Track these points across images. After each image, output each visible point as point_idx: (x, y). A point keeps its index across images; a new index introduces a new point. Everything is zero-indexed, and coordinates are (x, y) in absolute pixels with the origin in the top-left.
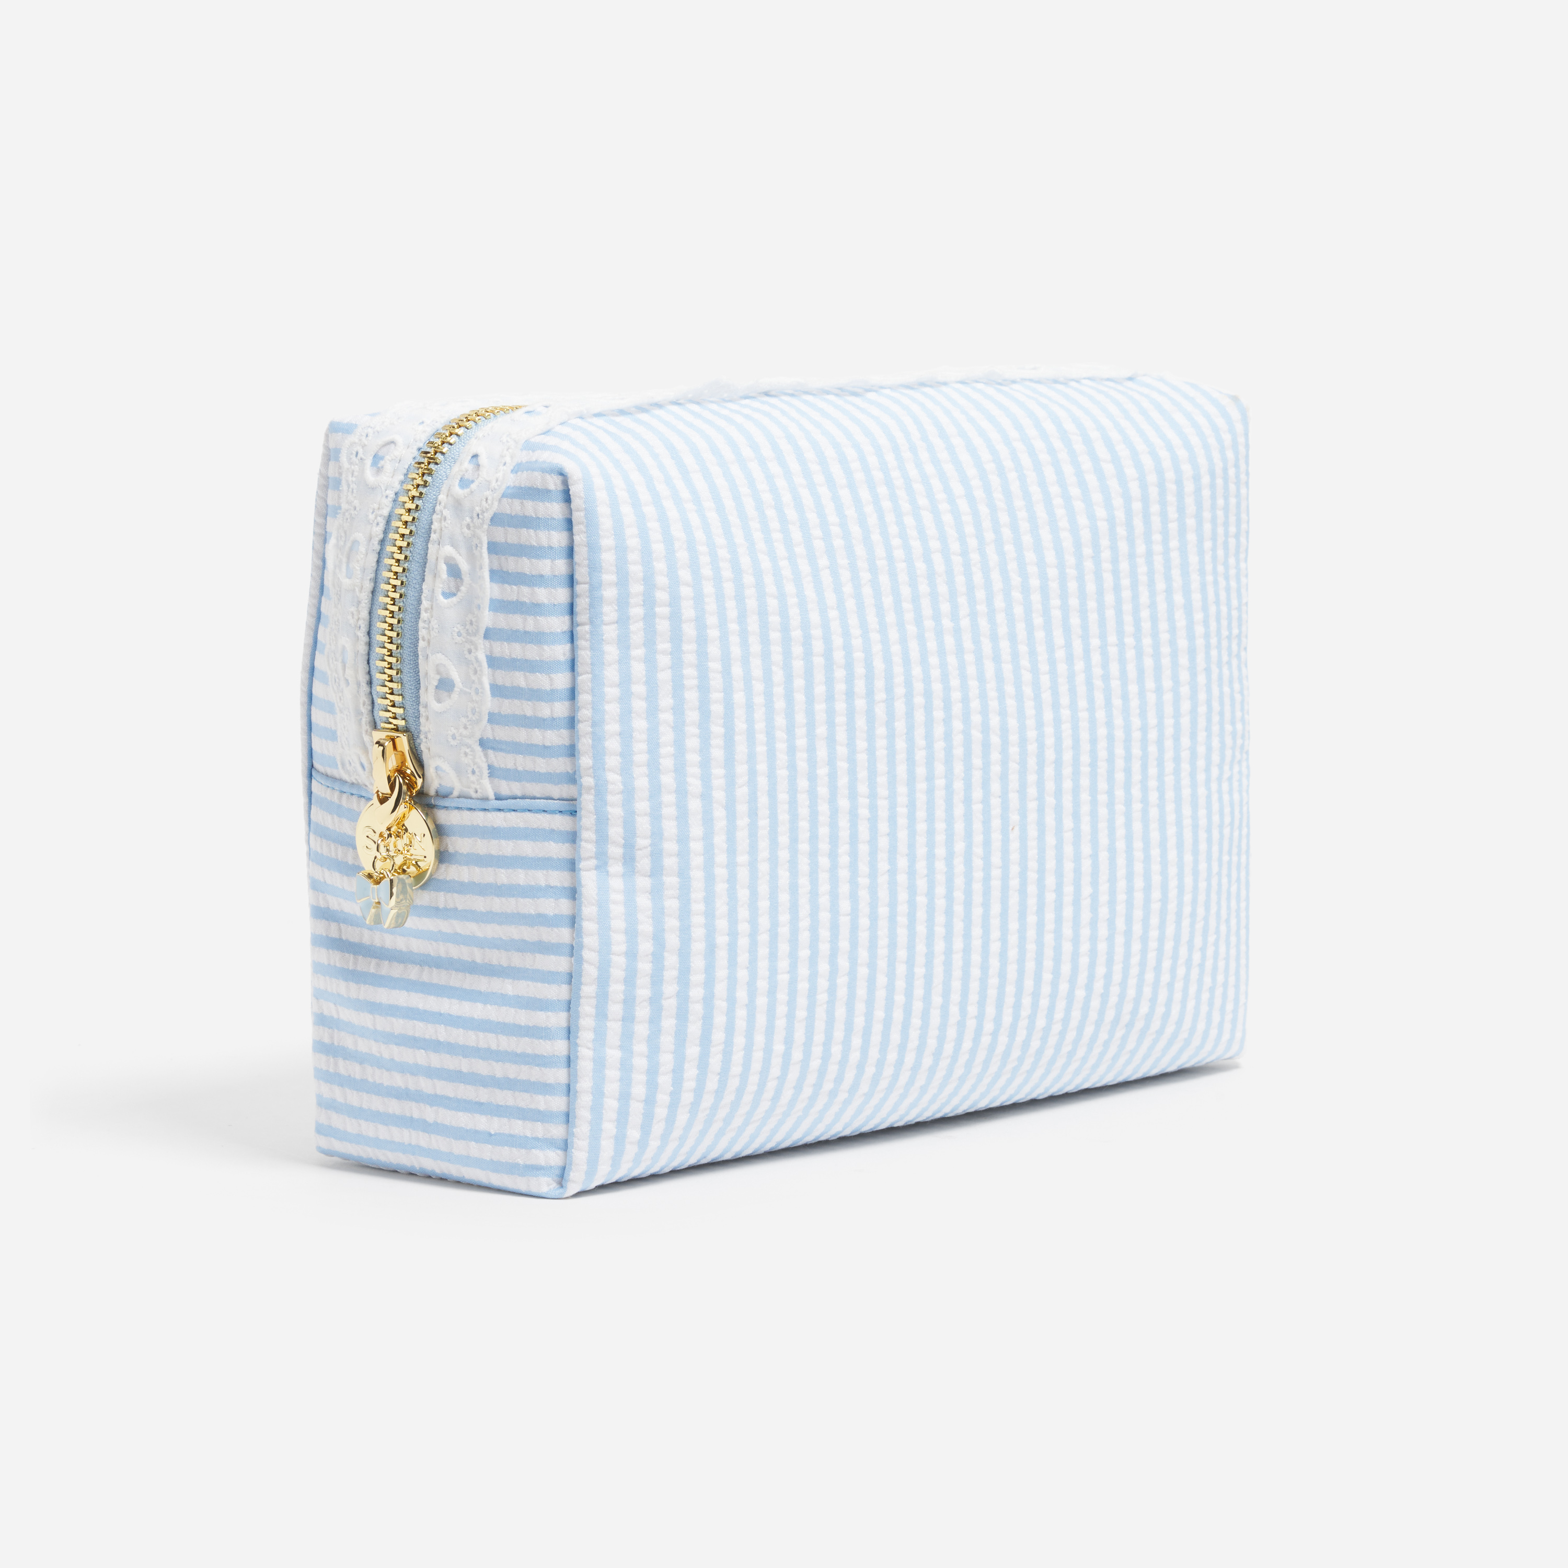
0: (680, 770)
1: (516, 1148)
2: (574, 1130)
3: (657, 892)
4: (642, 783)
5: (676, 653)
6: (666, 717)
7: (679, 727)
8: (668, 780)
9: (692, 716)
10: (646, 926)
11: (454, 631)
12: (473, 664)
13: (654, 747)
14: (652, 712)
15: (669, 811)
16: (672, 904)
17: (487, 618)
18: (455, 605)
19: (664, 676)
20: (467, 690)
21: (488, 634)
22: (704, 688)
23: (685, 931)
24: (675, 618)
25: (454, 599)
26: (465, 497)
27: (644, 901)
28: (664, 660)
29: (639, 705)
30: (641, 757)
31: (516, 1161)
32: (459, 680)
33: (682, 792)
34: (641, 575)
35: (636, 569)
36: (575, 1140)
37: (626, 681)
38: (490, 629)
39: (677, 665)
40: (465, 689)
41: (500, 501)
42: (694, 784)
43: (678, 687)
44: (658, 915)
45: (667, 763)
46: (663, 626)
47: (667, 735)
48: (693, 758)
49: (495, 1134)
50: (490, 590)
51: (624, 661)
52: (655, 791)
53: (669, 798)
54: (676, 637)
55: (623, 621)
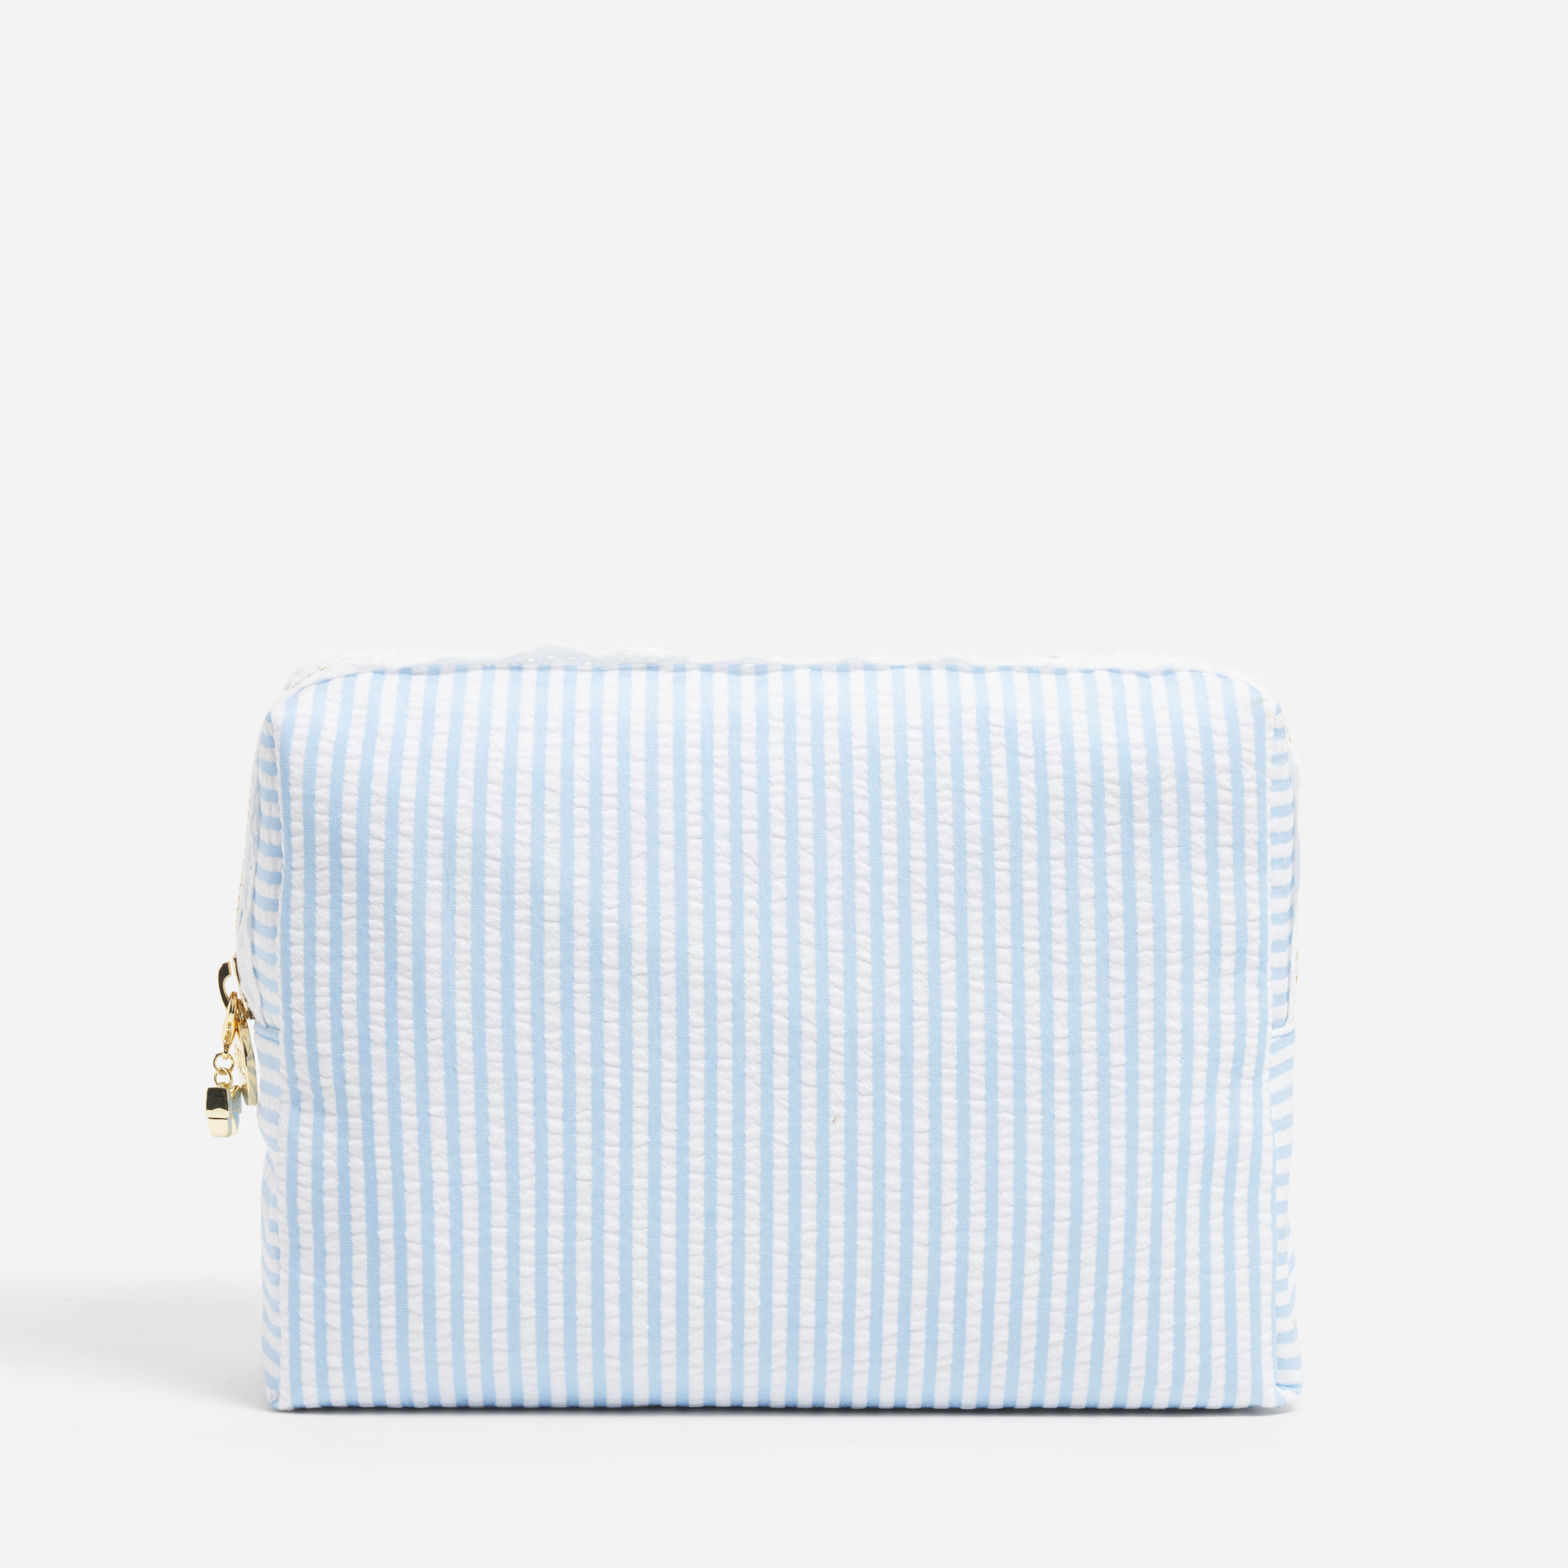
0: (363, 1016)
3: (343, 1130)
4: (324, 1024)
5: (363, 902)
6: (351, 964)
7: (363, 974)
8: (350, 1025)
9: (378, 966)
10: (330, 1163)
13: (336, 991)
14: (336, 957)
15: (352, 1055)
16: (356, 1144)
19: (349, 925)
22: (391, 939)
23: (370, 1171)
24: (363, 869)
27: (330, 1138)
28: (349, 910)
29: (323, 950)
30: (323, 1001)
33: (365, 1038)
34: (327, 825)
35: (322, 820)
37: (310, 925)
39: (363, 915)
42: (378, 1032)
43: (363, 937)
44: (343, 1153)
45: (349, 1009)
46: (350, 877)
47: (350, 982)
48: (377, 1006)
51: (310, 905)
52: (338, 1034)
53: (351, 1043)
54: (363, 888)
55: (310, 867)
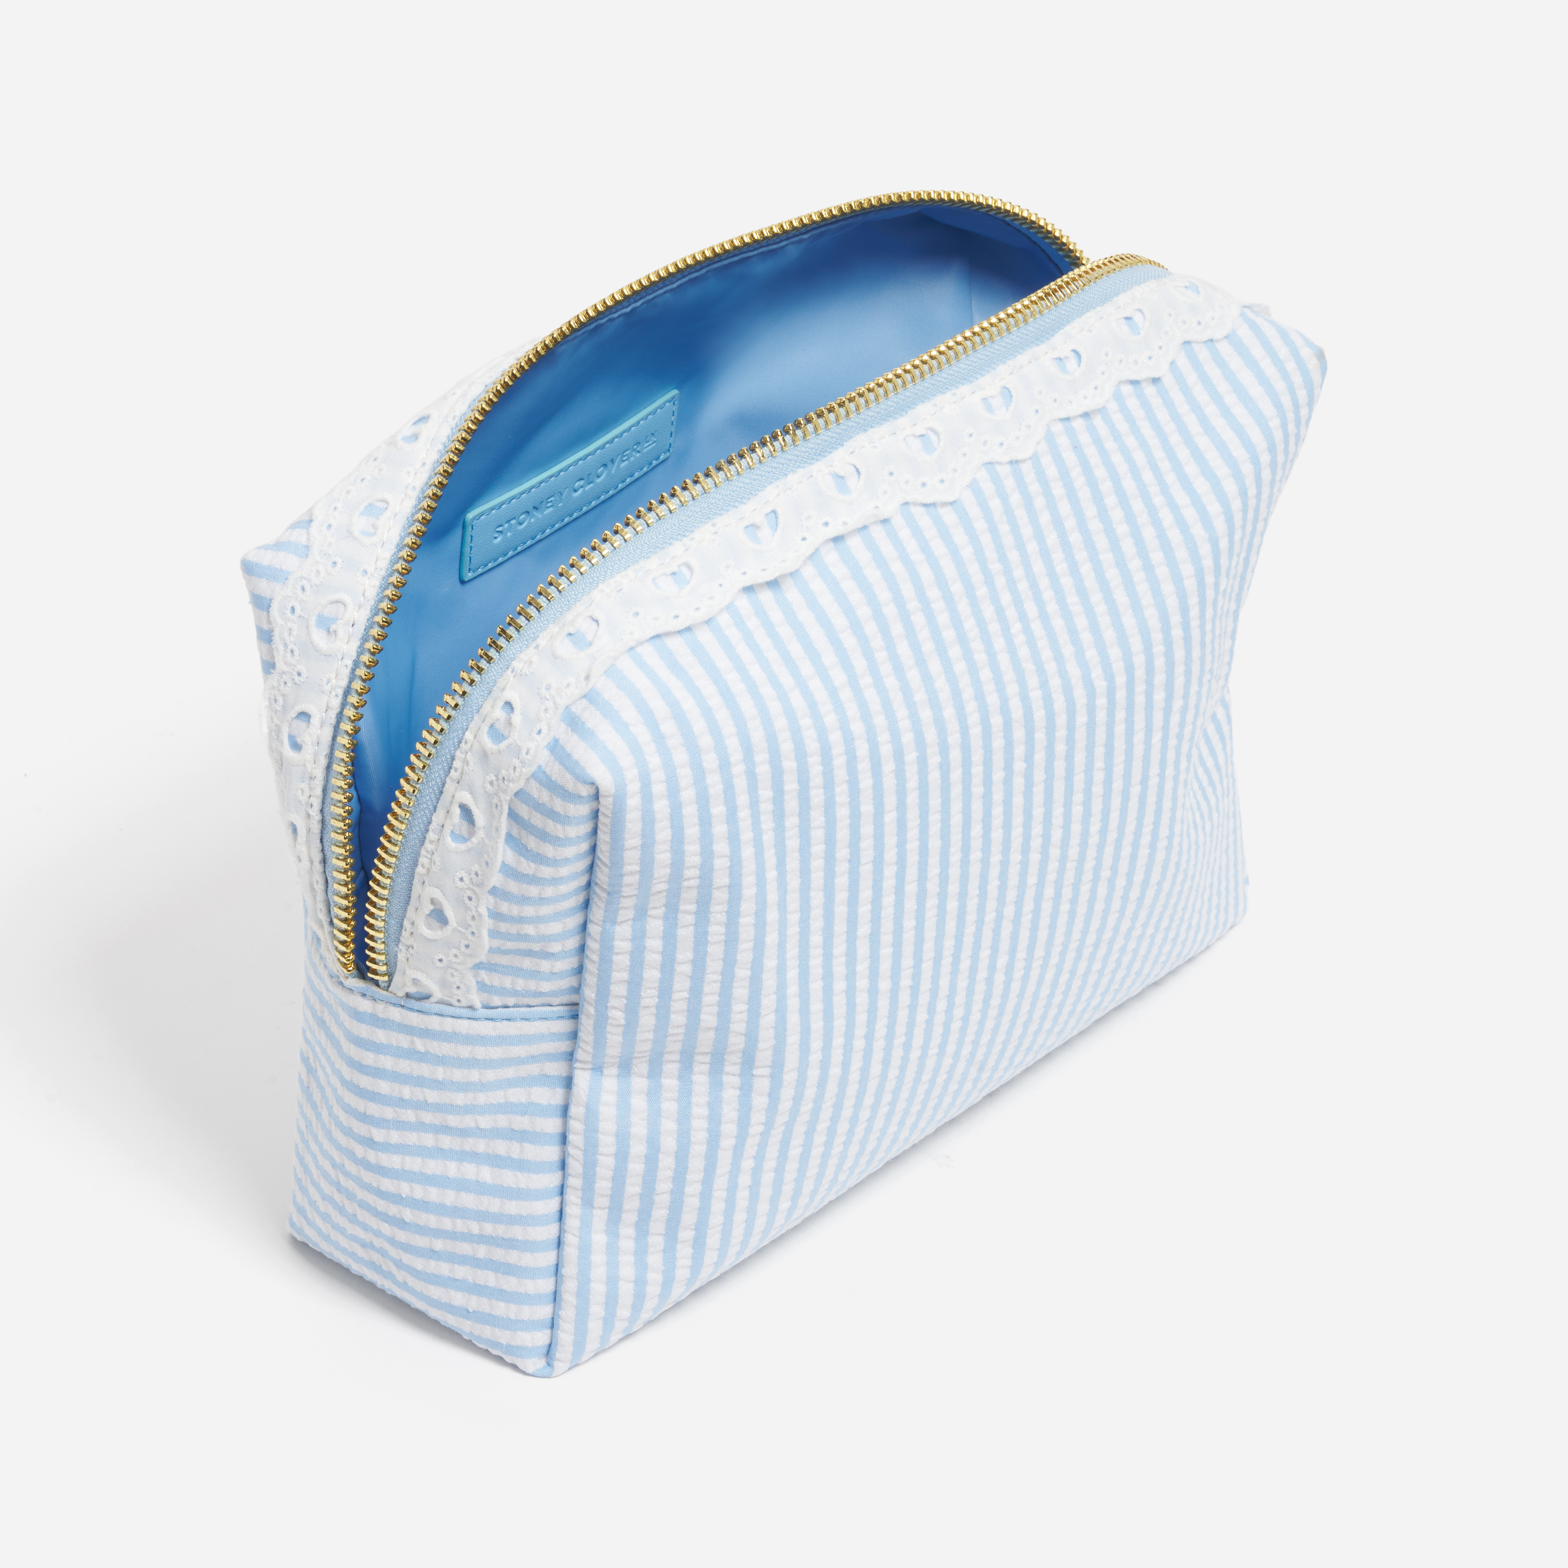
1: (499, 1328)
2: (560, 1312)
11: (457, 876)
12: (471, 911)
17: (496, 879)
18: (462, 852)
20: (463, 931)
21: (494, 891)
25: (463, 847)
26: (492, 753)
31: (499, 1341)
32: (454, 919)
36: (561, 1322)
38: (496, 887)
40: (460, 929)
41: (528, 780)
49: (474, 1312)
50: (504, 854)
